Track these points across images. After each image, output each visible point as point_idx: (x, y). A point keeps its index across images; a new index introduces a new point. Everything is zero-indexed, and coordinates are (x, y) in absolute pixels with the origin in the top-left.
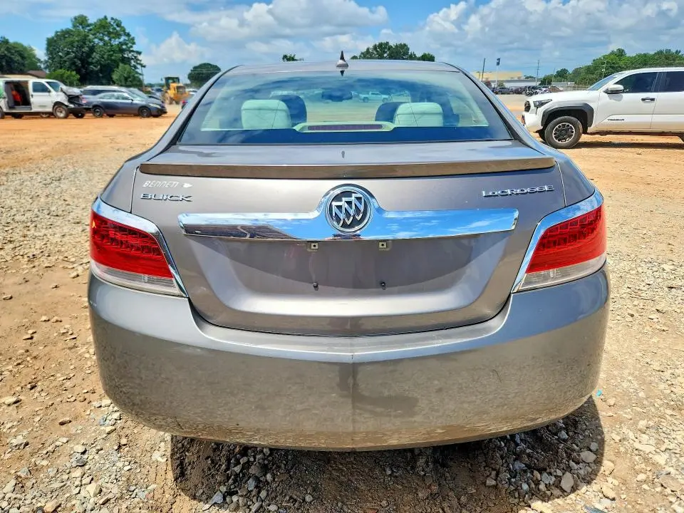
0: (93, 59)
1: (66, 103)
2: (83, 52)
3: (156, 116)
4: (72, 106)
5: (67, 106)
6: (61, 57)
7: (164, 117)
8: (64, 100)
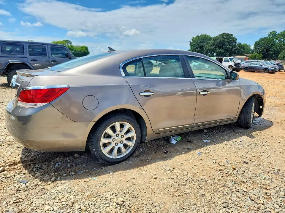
0: (272, 49)
1: (233, 66)
2: (268, 46)
3: (271, 73)
4: (235, 67)
5: (233, 67)
6: (259, 48)
7: (276, 73)
8: (233, 65)
